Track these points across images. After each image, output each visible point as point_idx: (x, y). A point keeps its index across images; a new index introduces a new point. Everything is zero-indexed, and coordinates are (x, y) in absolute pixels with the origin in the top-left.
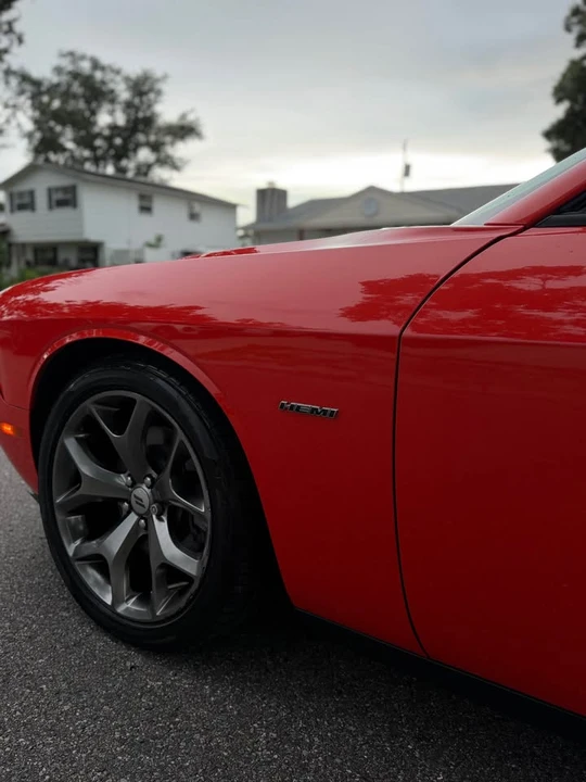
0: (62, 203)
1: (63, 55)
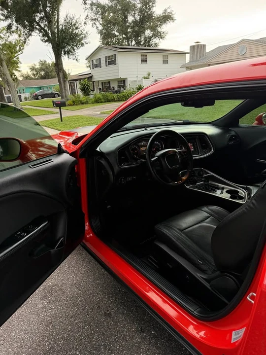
0: (110, 63)
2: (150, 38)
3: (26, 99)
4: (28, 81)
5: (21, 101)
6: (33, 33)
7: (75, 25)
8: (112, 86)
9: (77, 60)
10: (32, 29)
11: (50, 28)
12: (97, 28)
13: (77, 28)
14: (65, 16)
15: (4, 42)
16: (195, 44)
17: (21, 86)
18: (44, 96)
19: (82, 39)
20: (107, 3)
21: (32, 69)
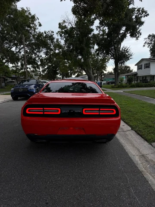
3: (104, 84)
7: (126, 50)
12: (150, 47)
14: (122, 47)
17: (105, 78)
19: (129, 57)
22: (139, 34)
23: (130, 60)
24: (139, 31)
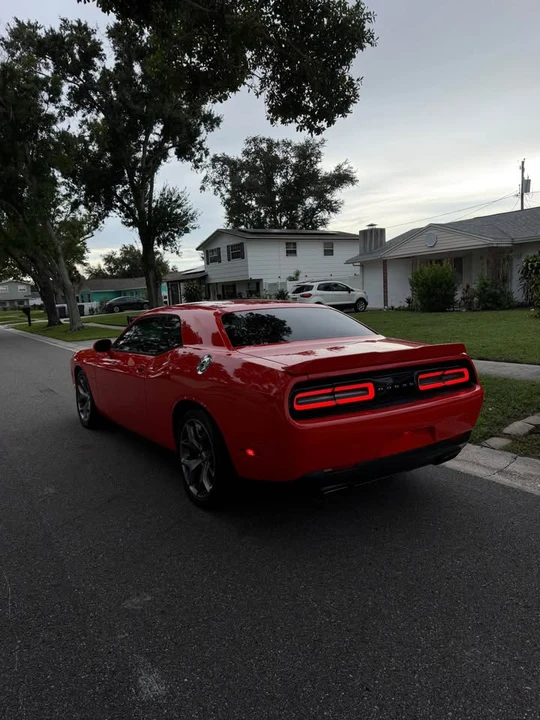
0: (235, 256)
1: (249, 142)
2: (313, 211)
3: (92, 311)
4: (98, 281)
5: (83, 315)
6: (111, 213)
7: (176, 201)
8: (238, 290)
9: (177, 253)
10: (109, 207)
11: (138, 205)
12: (222, 195)
13: (180, 206)
14: (161, 189)
15: (63, 219)
16: (367, 228)
17: (85, 290)
18: (123, 307)
19: (186, 222)
20: (240, 157)
21: (109, 259)
22: (203, 152)
23: (192, 231)
24: (201, 143)
